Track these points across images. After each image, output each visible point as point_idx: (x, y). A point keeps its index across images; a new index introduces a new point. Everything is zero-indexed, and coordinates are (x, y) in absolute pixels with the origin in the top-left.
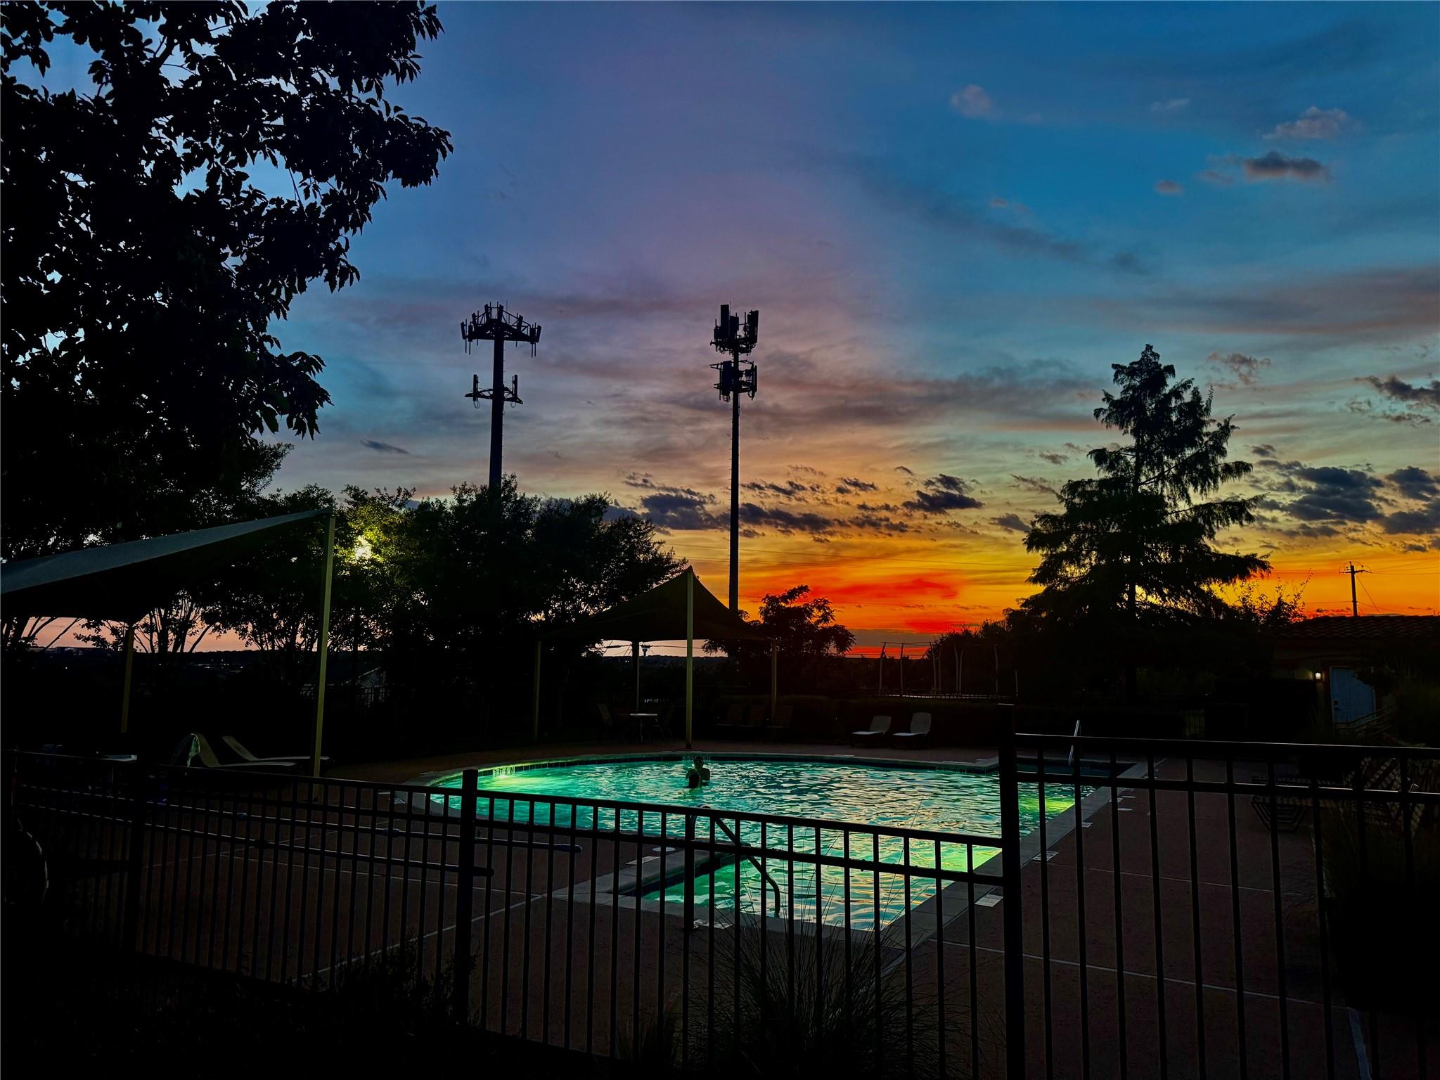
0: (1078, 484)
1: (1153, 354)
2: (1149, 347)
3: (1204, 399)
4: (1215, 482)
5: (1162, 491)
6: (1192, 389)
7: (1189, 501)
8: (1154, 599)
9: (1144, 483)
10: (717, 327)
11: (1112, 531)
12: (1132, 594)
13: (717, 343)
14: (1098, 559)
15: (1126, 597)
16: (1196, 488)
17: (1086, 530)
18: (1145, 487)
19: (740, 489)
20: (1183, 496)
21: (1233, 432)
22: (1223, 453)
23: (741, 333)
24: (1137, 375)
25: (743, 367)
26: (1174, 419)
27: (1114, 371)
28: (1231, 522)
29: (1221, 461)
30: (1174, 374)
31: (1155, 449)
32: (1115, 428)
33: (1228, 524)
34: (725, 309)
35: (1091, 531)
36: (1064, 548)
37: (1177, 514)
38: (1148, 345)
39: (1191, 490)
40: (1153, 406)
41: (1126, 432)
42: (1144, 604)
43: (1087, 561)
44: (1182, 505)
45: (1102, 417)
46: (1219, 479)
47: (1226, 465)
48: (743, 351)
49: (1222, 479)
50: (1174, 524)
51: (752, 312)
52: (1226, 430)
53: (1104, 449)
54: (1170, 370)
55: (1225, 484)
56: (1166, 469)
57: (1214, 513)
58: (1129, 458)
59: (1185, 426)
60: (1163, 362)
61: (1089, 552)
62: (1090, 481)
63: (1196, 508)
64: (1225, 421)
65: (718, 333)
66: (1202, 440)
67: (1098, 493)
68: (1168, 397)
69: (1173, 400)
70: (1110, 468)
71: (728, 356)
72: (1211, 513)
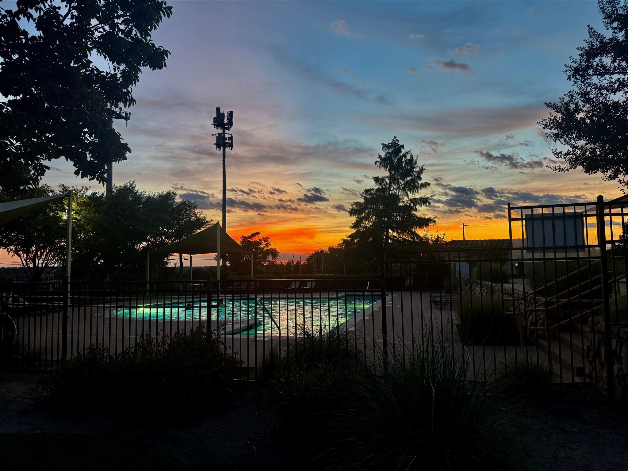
0: (368, 190)
1: (397, 140)
2: (395, 137)
3: (415, 158)
4: (418, 190)
5: (399, 193)
6: (410, 154)
7: (408, 197)
8: (395, 234)
9: (392, 190)
10: (214, 117)
11: (381, 208)
12: (388, 232)
13: (215, 125)
14: (376, 219)
15: (385, 233)
16: (411, 192)
17: (371, 208)
18: (392, 192)
19: (227, 191)
20: (406, 195)
21: (424, 171)
22: (420, 179)
23: (226, 121)
24: (391, 148)
25: (227, 136)
26: (404, 165)
27: (382, 146)
28: (423, 205)
29: (420, 182)
30: (404, 148)
31: (397, 177)
32: (382, 169)
33: (422, 206)
34: (218, 109)
35: (373, 209)
36: (363, 215)
37: (404, 202)
38: (395, 136)
39: (409, 193)
40: (396, 160)
41: (386, 170)
42: (392, 236)
43: (372, 220)
44: (406, 199)
45: (378, 164)
46: (419, 189)
47: (421, 183)
48: (227, 129)
49: (420, 189)
50: (403, 206)
51: (230, 112)
52: (422, 170)
53: (378, 177)
54: (403, 146)
55: (421, 191)
56: (400, 185)
57: (417, 202)
58: (387, 180)
59: (407, 168)
60: (400, 143)
61: (372, 216)
62: (373, 189)
63: (411, 200)
64: (422, 167)
65: (215, 120)
66: (413, 174)
67: (376, 194)
68: (402, 157)
69: (404, 158)
70: (380, 184)
71: (220, 131)
72: (416, 202)
